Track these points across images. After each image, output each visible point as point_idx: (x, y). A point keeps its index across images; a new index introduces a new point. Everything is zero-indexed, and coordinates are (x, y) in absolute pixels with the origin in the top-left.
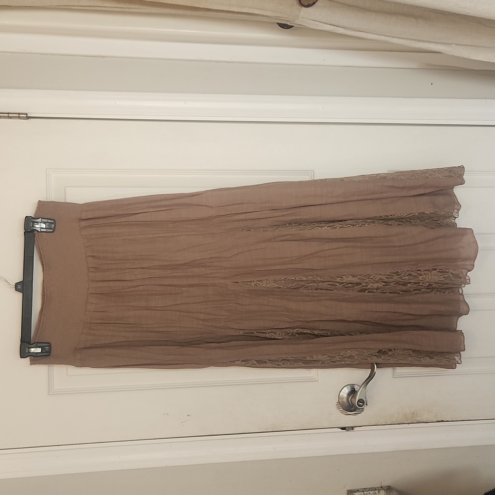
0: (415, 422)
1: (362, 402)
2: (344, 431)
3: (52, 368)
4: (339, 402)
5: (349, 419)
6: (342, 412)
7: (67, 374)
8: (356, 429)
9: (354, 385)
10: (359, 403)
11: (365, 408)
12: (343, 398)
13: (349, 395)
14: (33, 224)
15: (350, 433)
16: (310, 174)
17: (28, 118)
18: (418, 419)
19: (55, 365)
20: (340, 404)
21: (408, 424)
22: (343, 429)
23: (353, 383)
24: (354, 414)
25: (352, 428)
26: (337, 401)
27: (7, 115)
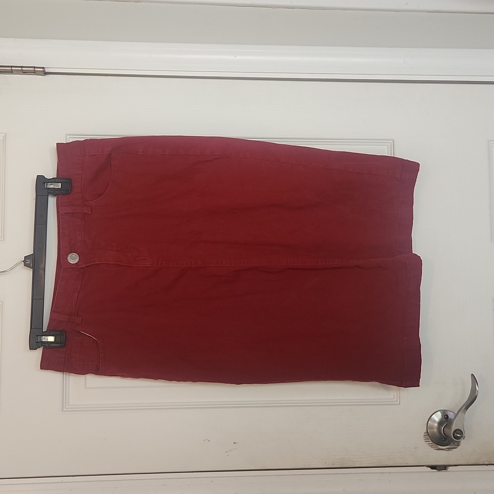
1: (459, 433)
2: (435, 470)
3: (67, 376)
4: (427, 432)
5: (441, 456)
6: (431, 446)
7: (85, 386)
8: (450, 468)
9: (447, 410)
10: (456, 434)
11: (462, 442)
12: (432, 428)
13: (440, 423)
15: (442, 473)
16: (389, 144)
17: (46, 73)
19: (70, 374)
20: (428, 435)
22: (433, 467)
23: (446, 409)
24: (448, 448)
25: (444, 468)
26: (425, 431)
27: (21, 69)
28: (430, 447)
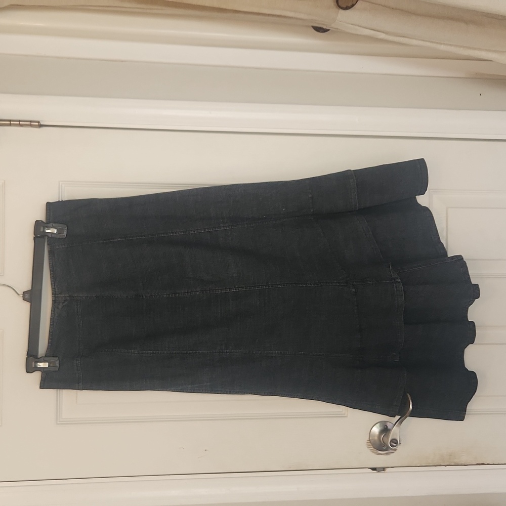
0: (453, 464)
1: (395, 442)
2: (375, 471)
3: (61, 394)
4: (370, 440)
5: (380, 460)
6: (372, 451)
7: (76, 402)
8: (387, 470)
9: (387, 422)
10: (392, 443)
11: (399, 448)
12: (374, 436)
13: (381, 432)
14: (44, 229)
15: (381, 474)
17: (41, 126)
18: (457, 461)
20: (370, 442)
21: (446, 466)
22: (374, 469)
23: (386, 420)
24: (386, 453)
25: (384, 469)
26: (368, 438)
27: (18, 123)
28: (371, 453)
